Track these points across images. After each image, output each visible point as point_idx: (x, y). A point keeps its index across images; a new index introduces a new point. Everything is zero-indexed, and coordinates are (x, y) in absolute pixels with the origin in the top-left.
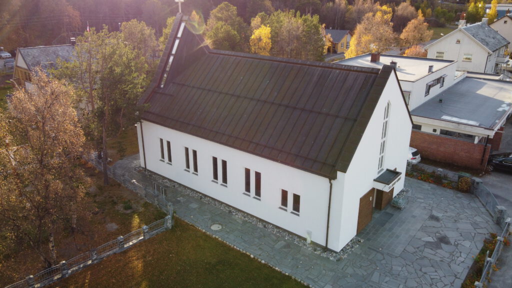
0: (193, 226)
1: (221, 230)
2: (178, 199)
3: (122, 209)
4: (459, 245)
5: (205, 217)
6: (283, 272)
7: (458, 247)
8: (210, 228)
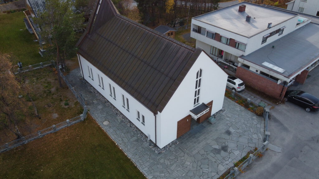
0: (95, 120)
1: (108, 125)
2: (94, 101)
3: (64, 105)
4: (232, 153)
5: (103, 115)
6: (128, 156)
7: (230, 155)
8: (103, 123)
